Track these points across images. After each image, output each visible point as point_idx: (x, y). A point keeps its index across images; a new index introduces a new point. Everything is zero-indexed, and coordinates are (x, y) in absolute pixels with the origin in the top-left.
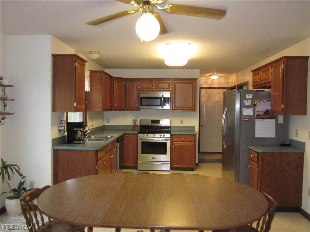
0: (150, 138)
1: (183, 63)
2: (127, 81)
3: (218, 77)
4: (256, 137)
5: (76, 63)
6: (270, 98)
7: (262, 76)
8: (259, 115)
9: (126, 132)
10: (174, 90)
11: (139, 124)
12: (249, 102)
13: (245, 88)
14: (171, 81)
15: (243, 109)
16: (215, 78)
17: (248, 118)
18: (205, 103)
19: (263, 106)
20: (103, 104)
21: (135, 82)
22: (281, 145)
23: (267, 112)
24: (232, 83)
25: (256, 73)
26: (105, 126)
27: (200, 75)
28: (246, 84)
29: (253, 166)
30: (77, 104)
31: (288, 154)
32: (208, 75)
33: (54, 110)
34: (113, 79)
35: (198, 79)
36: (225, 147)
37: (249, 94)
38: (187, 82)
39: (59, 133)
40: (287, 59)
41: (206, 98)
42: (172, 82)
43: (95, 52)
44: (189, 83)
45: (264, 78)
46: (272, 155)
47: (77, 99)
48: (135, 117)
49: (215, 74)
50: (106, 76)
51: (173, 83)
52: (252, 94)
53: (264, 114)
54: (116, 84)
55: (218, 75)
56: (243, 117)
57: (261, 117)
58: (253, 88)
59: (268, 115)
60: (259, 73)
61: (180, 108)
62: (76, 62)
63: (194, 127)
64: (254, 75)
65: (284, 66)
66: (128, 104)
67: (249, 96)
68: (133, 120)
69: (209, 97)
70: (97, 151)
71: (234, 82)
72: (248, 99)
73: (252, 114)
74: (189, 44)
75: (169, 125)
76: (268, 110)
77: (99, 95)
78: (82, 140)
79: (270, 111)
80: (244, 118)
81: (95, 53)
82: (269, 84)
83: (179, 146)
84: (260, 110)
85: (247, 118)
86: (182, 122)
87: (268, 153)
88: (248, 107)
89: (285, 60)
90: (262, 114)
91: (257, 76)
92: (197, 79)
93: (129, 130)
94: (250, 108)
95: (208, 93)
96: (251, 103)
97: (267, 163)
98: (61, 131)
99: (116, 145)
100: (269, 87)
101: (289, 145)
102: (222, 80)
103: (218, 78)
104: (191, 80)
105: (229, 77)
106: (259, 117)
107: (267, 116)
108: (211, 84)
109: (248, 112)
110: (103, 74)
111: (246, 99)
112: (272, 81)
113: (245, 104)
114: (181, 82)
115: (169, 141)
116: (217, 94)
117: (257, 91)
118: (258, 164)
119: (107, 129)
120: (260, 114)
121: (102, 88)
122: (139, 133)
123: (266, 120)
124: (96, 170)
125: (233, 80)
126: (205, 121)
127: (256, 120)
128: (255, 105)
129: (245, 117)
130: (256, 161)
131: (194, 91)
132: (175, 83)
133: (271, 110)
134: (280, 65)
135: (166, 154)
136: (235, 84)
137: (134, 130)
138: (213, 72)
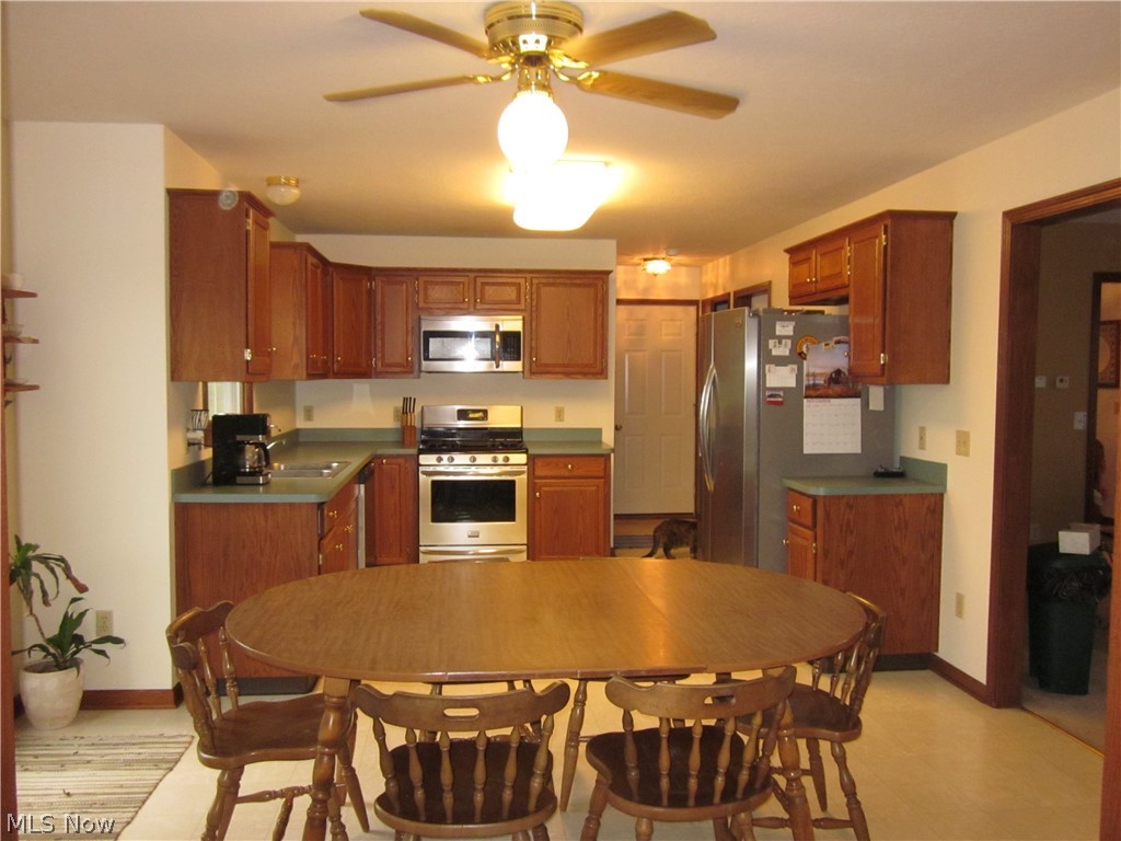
0: (460, 469)
1: (574, 221)
2: (377, 278)
3: (672, 266)
4: (805, 452)
5: (250, 221)
6: (847, 334)
7: (818, 269)
8: (814, 387)
9: (380, 452)
10: (534, 309)
11: (417, 424)
12: (786, 344)
13: (759, 303)
14: (526, 278)
15: (767, 367)
16: (660, 270)
17: (782, 393)
18: (627, 351)
19: (827, 359)
20: (308, 357)
21: (401, 283)
22: (878, 475)
23: (836, 377)
24: (715, 286)
25: (802, 256)
26: (297, 431)
27: (617, 258)
28: (765, 289)
29: (799, 540)
30: (252, 353)
31: (897, 501)
32: (636, 259)
33: (176, 372)
34: (331, 269)
35: (611, 272)
36: (710, 485)
37: (786, 323)
38: (578, 281)
39: (188, 450)
40: (896, 220)
41: (630, 335)
42: (529, 280)
43: (288, 179)
44: (585, 285)
45: (827, 272)
46: (852, 502)
47: (251, 337)
48: (405, 400)
49: (663, 256)
50: (315, 261)
51: (531, 284)
52: (794, 323)
53: (829, 384)
54: (339, 287)
55: (669, 260)
56: (768, 393)
57: (818, 393)
58: (791, 304)
59: (840, 385)
60: (809, 259)
61: (558, 369)
62: (247, 216)
63: (599, 431)
64: (794, 263)
65: (886, 240)
66: (379, 355)
67: (785, 329)
68: (396, 410)
69: (640, 331)
70: (320, 505)
71: (720, 282)
72: (780, 339)
73: (792, 383)
74: (607, 164)
75: (519, 426)
76: (838, 372)
77: (294, 324)
78: (260, 473)
79: (846, 372)
80: (771, 396)
81: (287, 184)
82: (843, 293)
83: (555, 492)
84: (818, 371)
85: (780, 396)
86: (560, 415)
87: (844, 496)
88: (781, 361)
89: (888, 222)
90: (822, 382)
91: (804, 268)
92: (608, 273)
93: (383, 444)
94: (785, 365)
95: (636, 320)
96: (790, 351)
97: (841, 526)
98: (194, 444)
99: (357, 491)
100: (843, 301)
101: (900, 475)
102: (683, 277)
103: (669, 268)
104: (591, 276)
105: (704, 267)
106: (815, 392)
107: (837, 388)
108: (646, 290)
109: (782, 378)
110: (305, 252)
111: (774, 336)
112: (852, 284)
113: (774, 353)
114: (558, 281)
115: (525, 476)
116: (664, 323)
117: (809, 312)
118: (816, 533)
119: (306, 444)
120: (817, 382)
121: (304, 299)
122: (421, 452)
123: (833, 401)
124: (319, 566)
125: (718, 276)
126: (627, 410)
127: (805, 400)
128: (802, 356)
129: (774, 393)
130: (809, 523)
131: (600, 311)
132: (537, 284)
133: (850, 370)
134: (877, 237)
135: (513, 519)
136: (724, 288)
137: (402, 443)
138: (656, 250)
